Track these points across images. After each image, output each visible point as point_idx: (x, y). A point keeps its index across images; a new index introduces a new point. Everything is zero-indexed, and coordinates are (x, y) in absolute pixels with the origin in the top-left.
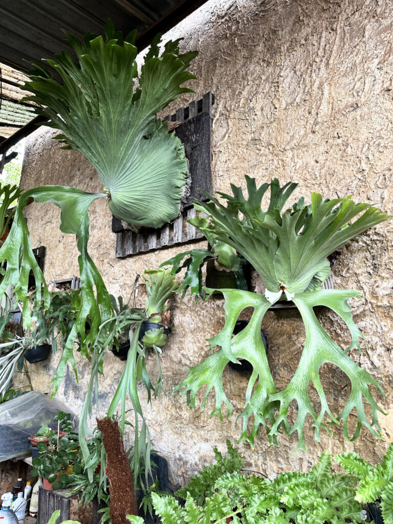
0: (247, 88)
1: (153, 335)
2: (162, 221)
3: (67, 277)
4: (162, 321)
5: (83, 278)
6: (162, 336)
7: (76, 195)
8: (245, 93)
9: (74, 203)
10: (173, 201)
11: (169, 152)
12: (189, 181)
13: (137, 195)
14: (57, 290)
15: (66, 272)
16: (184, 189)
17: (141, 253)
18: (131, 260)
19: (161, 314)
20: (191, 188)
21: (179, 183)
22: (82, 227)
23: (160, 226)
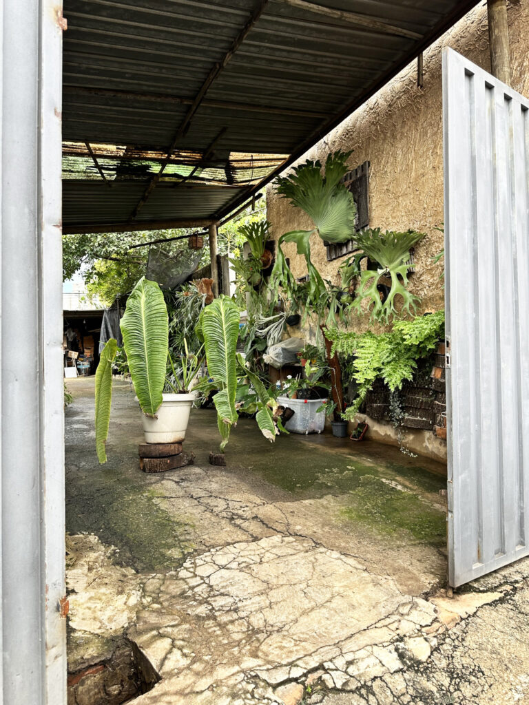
0: (384, 159)
1: (344, 298)
2: (346, 239)
3: (303, 275)
4: (349, 291)
5: (310, 274)
6: (349, 298)
7: (302, 234)
8: (383, 162)
9: (302, 238)
10: (350, 228)
11: (346, 201)
12: (357, 216)
13: (331, 228)
14: (299, 283)
15: (302, 273)
16: (354, 221)
17: (339, 257)
18: (335, 261)
19: (349, 287)
20: (359, 219)
21: (351, 218)
22: (307, 249)
23: (346, 241)
